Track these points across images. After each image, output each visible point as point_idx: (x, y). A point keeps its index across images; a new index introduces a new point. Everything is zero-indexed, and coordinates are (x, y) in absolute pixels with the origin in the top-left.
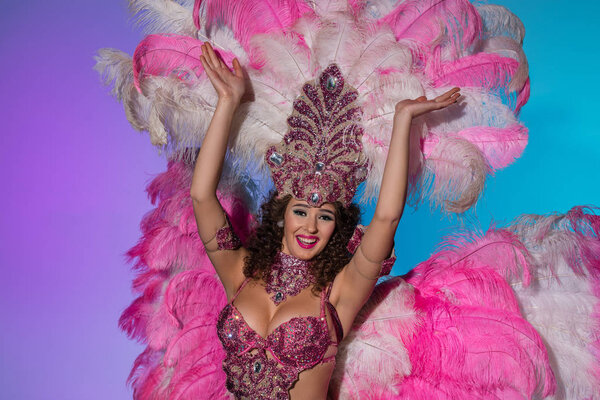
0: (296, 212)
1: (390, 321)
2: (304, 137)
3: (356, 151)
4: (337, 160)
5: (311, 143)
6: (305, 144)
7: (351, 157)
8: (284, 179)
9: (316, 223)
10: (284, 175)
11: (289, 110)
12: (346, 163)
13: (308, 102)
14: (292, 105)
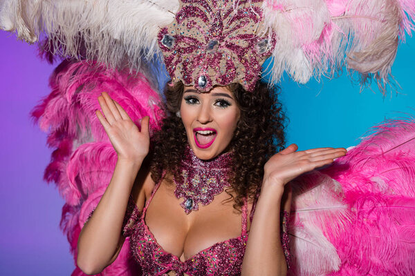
0: (188, 99)
1: (317, 213)
2: (197, 13)
3: (256, 21)
4: (234, 34)
5: (206, 20)
6: (199, 21)
7: (248, 29)
8: (176, 63)
9: (209, 109)
10: (176, 58)
12: (243, 36)
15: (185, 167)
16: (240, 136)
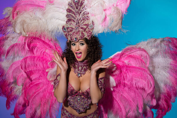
0: (73, 44)
4: (82, 24)
6: (73, 22)
7: (86, 22)
9: (79, 46)
10: (68, 34)
11: (66, 13)
12: (85, 25)
13: (71, 8)
14: (66, 11)
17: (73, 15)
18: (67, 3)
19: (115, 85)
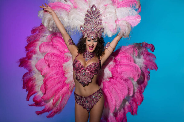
0: (88, 41)
3: (101, 25)
4: (97, 28)
6: (89, 24)
8: (85, 33)
9: (93, 43)
10: (85, 32)
11: (84, 17)
12: (99, 28)
13: (89, 14)
14: (85, 15)
15: (86, 53)
16: (98, 48)
17: (90, 19)
18: (87, 10)
19: (111, 76)
